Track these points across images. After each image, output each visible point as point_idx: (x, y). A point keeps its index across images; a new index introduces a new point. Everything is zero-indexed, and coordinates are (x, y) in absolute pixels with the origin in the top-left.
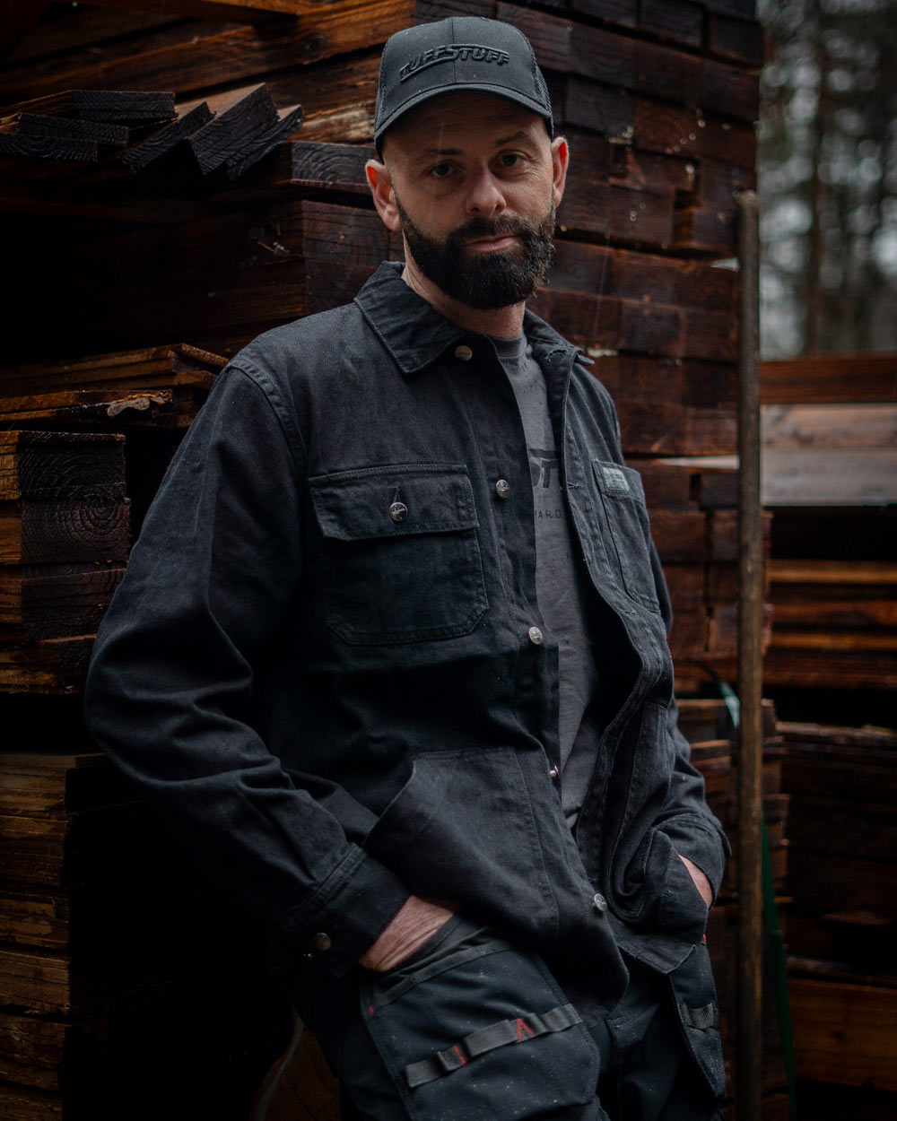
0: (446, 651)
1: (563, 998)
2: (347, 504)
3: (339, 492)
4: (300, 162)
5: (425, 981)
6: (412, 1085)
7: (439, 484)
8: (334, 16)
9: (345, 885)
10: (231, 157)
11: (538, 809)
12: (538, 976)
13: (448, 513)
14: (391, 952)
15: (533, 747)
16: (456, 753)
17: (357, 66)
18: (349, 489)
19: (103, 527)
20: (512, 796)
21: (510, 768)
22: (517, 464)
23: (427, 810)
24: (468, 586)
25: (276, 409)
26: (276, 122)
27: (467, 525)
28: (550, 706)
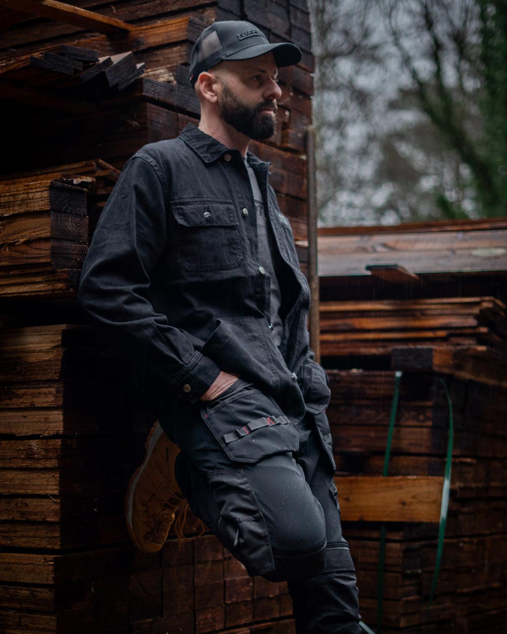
0: (228, 274)
1: (283, 414)
2: (187, 212)
3: (183, 207)
4: (146, 86)
5: (231, 403)
6: (227, 442)
7: (222, 207)
8: (148, 31)
9: (197, 364)
10: (120, 81)
11: (267, 340)
12: (271, 403)
13: (226, 218)
14: (215, 392)
15: (262, 317)
16: (231, 318)
17: (159, 52)
18: (187, 206)
19: (79, 227)
20: (256, 334)
21: (253, 324)
22: (250, 204)
23: (229, 335)
24: (234, 249)
25: (157, 172)
26: (136, 69)
27: (233, 224)
28: (267, 301)
